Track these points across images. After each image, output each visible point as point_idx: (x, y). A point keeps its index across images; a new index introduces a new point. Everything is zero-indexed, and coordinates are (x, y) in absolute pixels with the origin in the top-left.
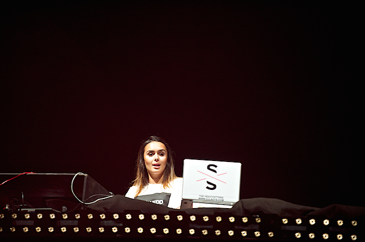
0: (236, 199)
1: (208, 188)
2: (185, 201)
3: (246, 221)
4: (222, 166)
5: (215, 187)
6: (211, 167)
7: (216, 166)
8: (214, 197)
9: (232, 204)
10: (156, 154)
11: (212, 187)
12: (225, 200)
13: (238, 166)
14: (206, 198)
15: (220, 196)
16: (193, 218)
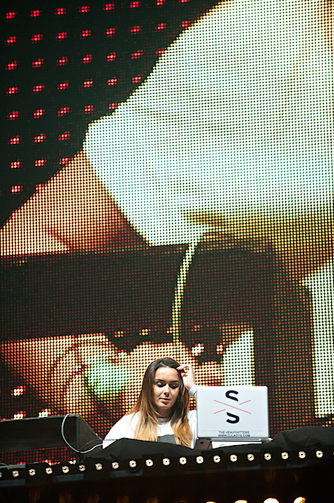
1: (228, 421)
2: (201, 441)
3: (303, 457)
5: (238, 419)
6: (231, 394)
7: (237, 393)
8: (238, 432)
9: (260, 440)
10: (167, 385)
11: (234, 419)
12: (252, 435)
14: (227, 434)
15: (245, 430)
16: (234, 458)
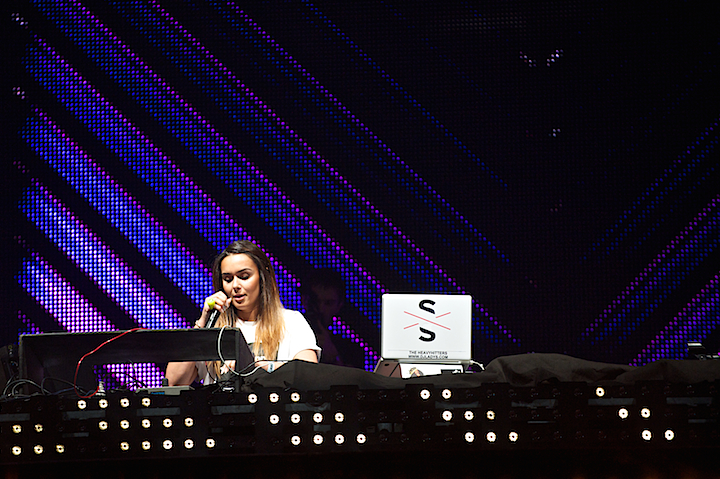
0: (466, 354)
1: (422, 338)
2: (387, 363)
4: (441, 301)
5: (433, 336)
6: (426, 305)
7: (433, 303)
8: (433, 353)
11: (429, 336)
13: (466, 300)
14: (420, 355)
15: (442, 350)
